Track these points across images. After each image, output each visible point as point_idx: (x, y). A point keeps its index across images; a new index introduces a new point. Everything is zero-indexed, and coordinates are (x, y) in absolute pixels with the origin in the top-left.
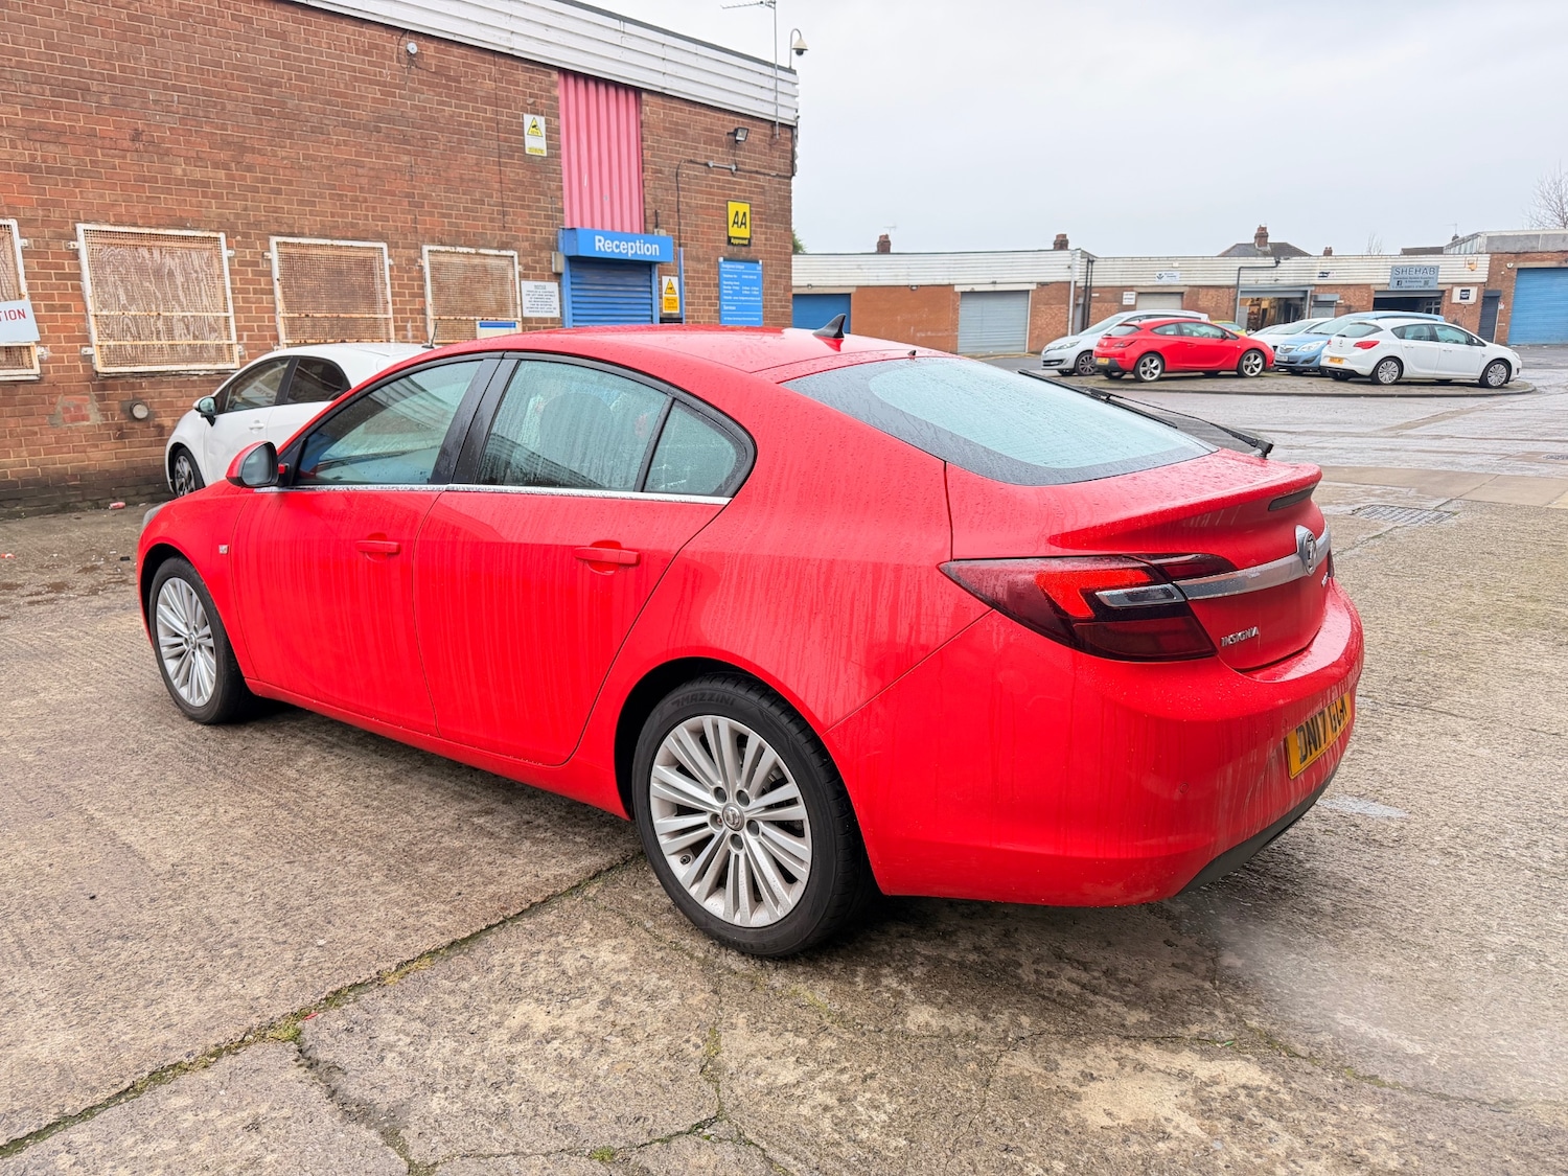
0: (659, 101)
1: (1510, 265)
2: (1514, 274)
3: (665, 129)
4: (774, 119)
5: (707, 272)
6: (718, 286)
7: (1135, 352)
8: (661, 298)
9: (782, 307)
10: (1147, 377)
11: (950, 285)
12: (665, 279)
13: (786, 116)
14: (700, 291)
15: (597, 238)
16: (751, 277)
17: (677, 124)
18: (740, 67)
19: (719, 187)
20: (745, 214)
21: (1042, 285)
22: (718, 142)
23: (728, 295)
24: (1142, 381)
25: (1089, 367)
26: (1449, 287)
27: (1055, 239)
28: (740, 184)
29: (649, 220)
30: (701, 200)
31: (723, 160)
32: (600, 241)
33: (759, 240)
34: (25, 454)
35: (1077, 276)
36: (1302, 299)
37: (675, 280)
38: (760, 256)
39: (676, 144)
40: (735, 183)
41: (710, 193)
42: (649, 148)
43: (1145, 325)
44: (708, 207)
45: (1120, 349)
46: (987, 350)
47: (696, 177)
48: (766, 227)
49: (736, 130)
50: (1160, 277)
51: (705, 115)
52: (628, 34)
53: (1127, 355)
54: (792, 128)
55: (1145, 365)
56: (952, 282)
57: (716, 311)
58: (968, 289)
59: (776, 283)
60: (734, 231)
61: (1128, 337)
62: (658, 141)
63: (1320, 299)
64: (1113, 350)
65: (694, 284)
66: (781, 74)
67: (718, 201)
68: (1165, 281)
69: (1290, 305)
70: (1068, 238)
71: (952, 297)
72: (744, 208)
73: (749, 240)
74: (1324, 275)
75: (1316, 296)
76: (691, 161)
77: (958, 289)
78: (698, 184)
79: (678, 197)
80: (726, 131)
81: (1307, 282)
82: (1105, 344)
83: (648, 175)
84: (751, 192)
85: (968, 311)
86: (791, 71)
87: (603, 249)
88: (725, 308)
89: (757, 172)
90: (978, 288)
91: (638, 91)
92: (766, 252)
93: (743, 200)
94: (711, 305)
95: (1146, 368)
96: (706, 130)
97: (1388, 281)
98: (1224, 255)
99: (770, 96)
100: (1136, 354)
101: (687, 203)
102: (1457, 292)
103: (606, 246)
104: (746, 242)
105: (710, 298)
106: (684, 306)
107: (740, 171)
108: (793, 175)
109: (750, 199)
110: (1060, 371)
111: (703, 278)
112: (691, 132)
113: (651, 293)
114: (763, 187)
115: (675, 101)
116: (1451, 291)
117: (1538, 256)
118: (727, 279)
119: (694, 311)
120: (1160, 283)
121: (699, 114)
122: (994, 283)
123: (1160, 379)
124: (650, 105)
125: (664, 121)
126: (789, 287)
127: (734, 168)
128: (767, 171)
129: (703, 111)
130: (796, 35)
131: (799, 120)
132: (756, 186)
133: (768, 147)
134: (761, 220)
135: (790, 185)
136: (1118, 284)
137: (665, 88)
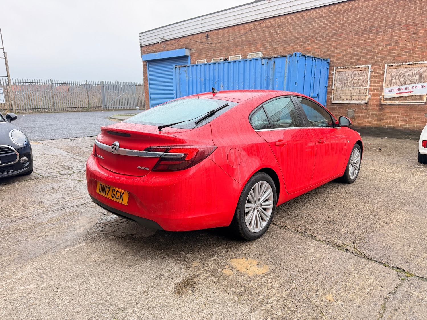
34: (415, 123)
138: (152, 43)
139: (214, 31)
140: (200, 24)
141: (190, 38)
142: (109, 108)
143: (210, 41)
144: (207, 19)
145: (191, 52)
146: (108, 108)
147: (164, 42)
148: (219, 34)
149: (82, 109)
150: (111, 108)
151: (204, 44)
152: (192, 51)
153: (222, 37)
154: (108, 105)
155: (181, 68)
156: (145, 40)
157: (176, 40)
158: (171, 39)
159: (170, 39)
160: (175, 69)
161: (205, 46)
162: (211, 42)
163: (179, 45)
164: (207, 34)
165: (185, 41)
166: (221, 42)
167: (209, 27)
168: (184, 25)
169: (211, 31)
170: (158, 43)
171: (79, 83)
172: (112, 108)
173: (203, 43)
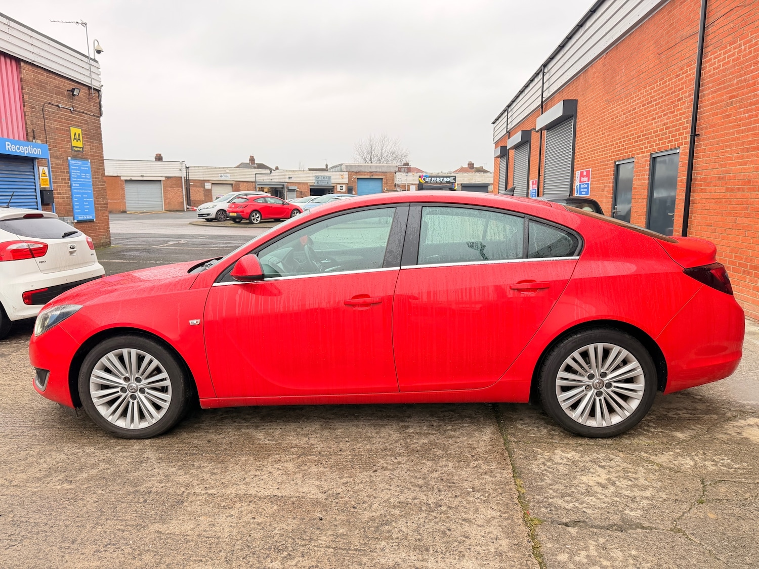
0: (30, 68)
1: (354, 177)
2: (356, 180)
3: (35, 84)
4: (91, 86)
5: (63, 165)
6: (69, 172)
7: (248, 210)
8: (39, 179)
9: (101, 185)
10: (255, 222)
11: (118, 176)
12: (41, 168)
13: (95, 85)
14: (60, 176)
15: (7, 143)
16: (85, 168)
17: (41, 82)
18: (71, 55)
19: (65, 119)
20: (79, 134)
21: (168, 178)
22: (61, 94)
23: (74, 178)
24: (253, 223)
25: (222, 217)
26: (336, 184)
27: (155, 156)
28: (75, 118)
29: (29, 134)
30: (56, 125)
31: (66, 104)
32: (8, 145)
33: (87, 148)
35: (183, 175)
36: (282, 188)
37: (46, 169)
38: (89, 157)
39: (41, 93)
40: (73, 117)
41: (61, 122)
42: (27, 93)
43: (250, 198)
44: (60, 129)
45: (241, 209)
46: (143, 209)
47: (53, 112)
48: (90, 142)
49: (74, 89)
50: (221, 176)
51: (55, 79)
52: (11, 27)
53: (245, 212)
54: (99, 91)
55: (253, 216)
56: (119, 175)
57: (69, 187)
58: (128, 178)
59: (97, 172)
60: (74, 143)
61: (244, 204)
62: (31, 90)
63: (290, 188)
64: (238, 209)
65: (56, 172)
66: (92, 63)
67: (65, 126)
68: (223, 178)
69: (277, 191)
70: (162, 155)
71: (120, 182)
72: (79, 131)
73: (83, 148)
74: (290, 178)
75: (288, 187)
76: (50, 103)
77: (122, 178)
78: (54, 117)
79: (44, 123)
80: (67, 89)
81: (283, 181)
82: (233, 206)
83: (27, 109)
84: (81, 123)
85: (130, 190)
86: (95, 60)
87: (10, 150)
88: (74, 185)
89: (83, 113)
90: (134, 178)
91: (18, 60)
92: (91, 156)
93: (78, 126)
94: (66, 183)
95: (254, 218)
96: (56, 87)
97: (314, 182)
98: (238, 167)
99: (87, 73)
100: (249, 211)
101: (49, 126)
102: (339, 187)
103: (12, 148)
104: (81, 149)
105: (65, 179)
106: (52, 184)
107: (75, 111)
108: (101, 115)
109: (81, 126)
110: (206, 219)
111: (61, 168)
112: (48, 87)
113: (34, 176)
114: (87, 121)
115: (39, 69)
116: (337, 186)
117: (363, 173)
118: (74, 169)
119: (57, 186)
120: (222, 179)
121: (52, 78)
122: (142, 176)
123: (261, 222)
124: (26, 71)
125: (34, 79)
126: (103, 174)
127: (72, 109)
128: (88, 113)
129: (54, 76)
130: (96, 43)
131: (102, 87)
132: (84, 120)
133: (88, 100)
134: (87, 138)
135: (99, 121)
136: (202, 179)
137: (34, 61)
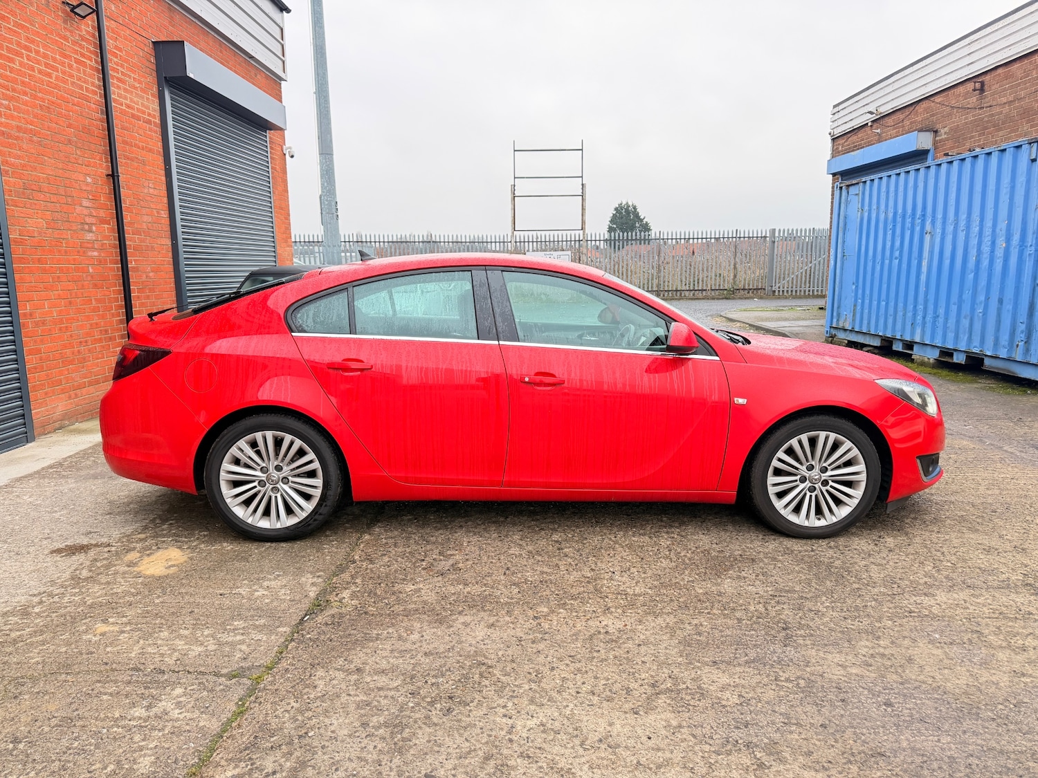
138: (855, 127)
139: (1000, 71)
140: (965, 56)
141: (938, 99)
142: (781, 292)
143: (987, 100)
144: (984, 39)
145: (937, 138)
146: (777, 292)
147: (880, 119)
148: (1012, 76)
149: (717, 293)
150: (785, 292)
151: (973, 110)
152: (941, 135)
153: (1019, 84)
154: (778, 285)
155: (851, 189)
156: (840, 122)
157: (907, 110)
158: (895, 109)
159: (892, 110)
160: (838, 191)
161: (973, 116)
162: (988, 104)
163: (911, 123)
164: (979, 82)
165: (926, 110)
166: (1015, 101)
167: (986, 59)
168: (927, 67)
169: (993, 72)
170: (867, 124)
171: (724, 235)
172: (787, 291)
173: (968, 108)
